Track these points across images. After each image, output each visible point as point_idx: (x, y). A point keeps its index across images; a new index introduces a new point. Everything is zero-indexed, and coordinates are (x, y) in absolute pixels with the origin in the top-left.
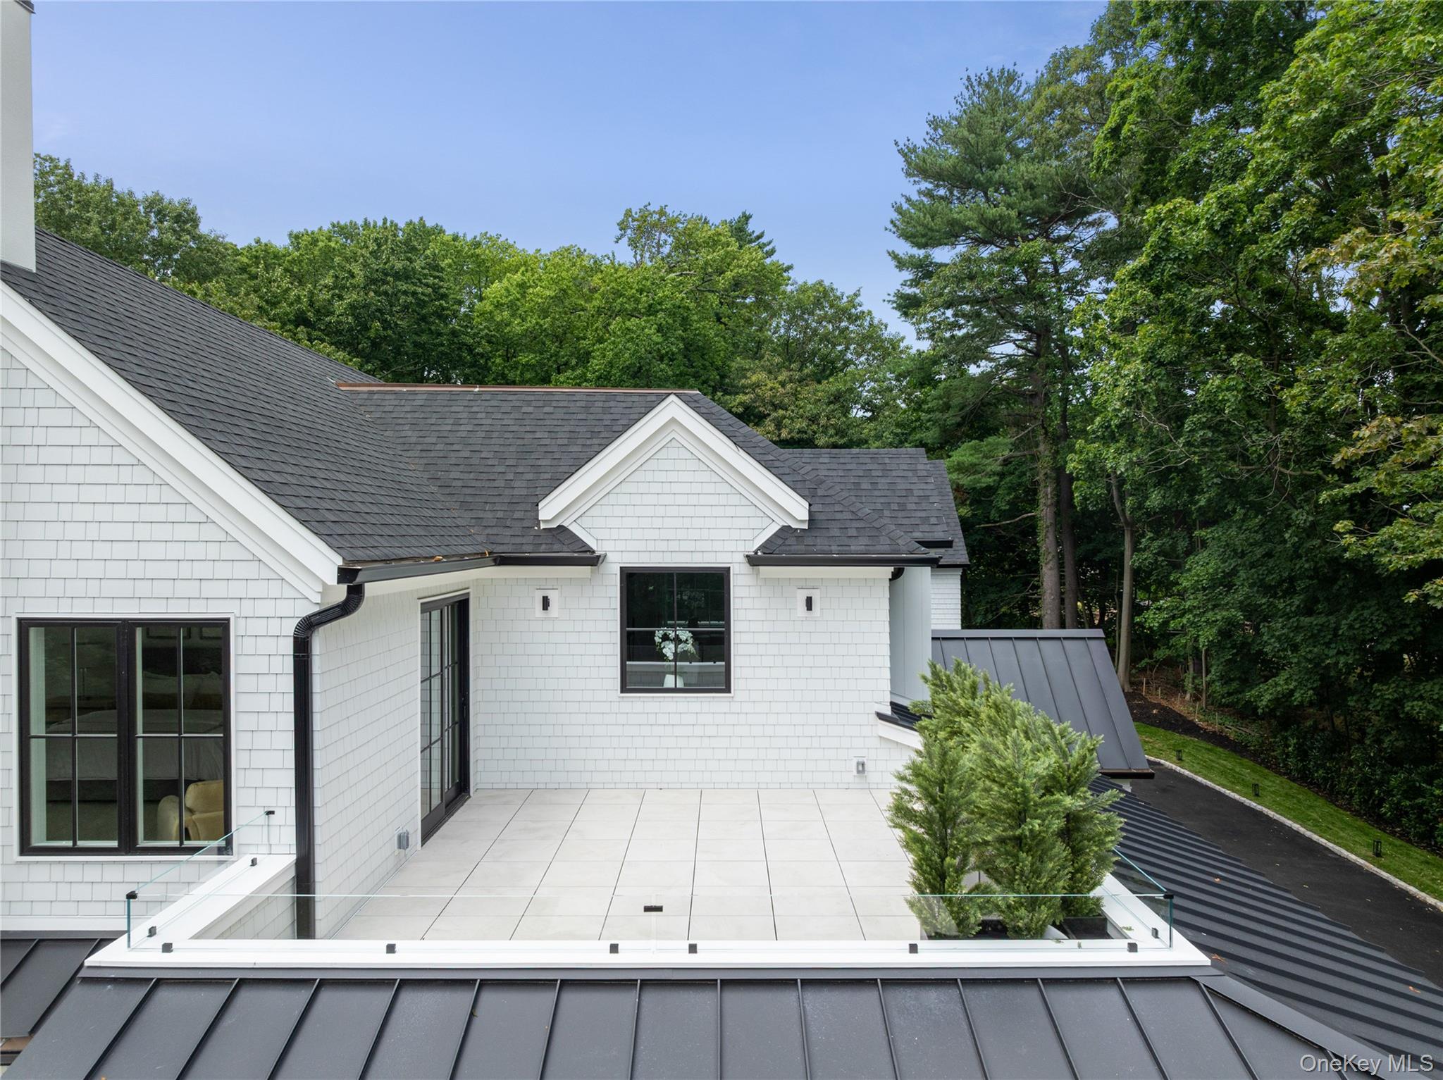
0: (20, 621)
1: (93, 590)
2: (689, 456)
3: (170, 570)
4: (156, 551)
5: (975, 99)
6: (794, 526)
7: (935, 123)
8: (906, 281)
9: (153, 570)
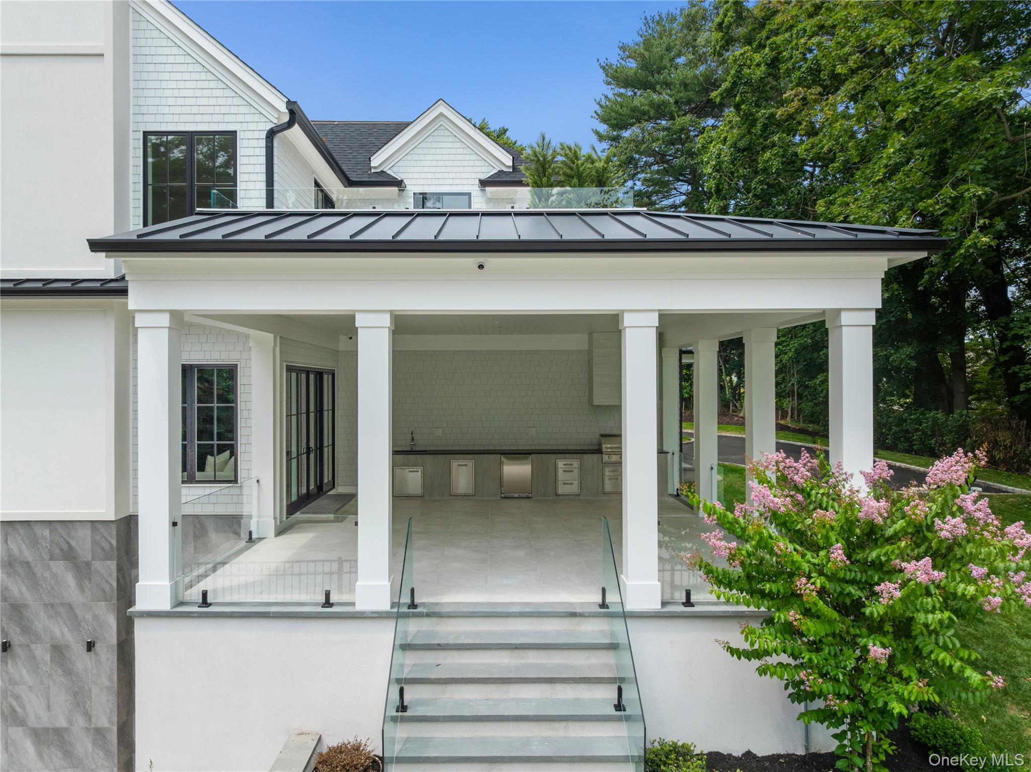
0: (144, 132)
1: (176, 118)
2: (450, 134)
3: (210, 110)
4: (204, 101)
5: (650, 32)
6: (505, 170)
7: (623, 48)
8: (604, 150)
9: (203, 110)
